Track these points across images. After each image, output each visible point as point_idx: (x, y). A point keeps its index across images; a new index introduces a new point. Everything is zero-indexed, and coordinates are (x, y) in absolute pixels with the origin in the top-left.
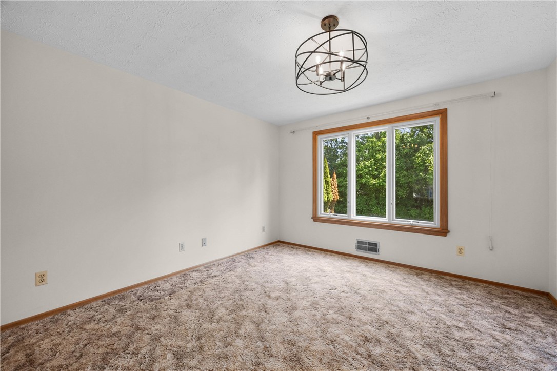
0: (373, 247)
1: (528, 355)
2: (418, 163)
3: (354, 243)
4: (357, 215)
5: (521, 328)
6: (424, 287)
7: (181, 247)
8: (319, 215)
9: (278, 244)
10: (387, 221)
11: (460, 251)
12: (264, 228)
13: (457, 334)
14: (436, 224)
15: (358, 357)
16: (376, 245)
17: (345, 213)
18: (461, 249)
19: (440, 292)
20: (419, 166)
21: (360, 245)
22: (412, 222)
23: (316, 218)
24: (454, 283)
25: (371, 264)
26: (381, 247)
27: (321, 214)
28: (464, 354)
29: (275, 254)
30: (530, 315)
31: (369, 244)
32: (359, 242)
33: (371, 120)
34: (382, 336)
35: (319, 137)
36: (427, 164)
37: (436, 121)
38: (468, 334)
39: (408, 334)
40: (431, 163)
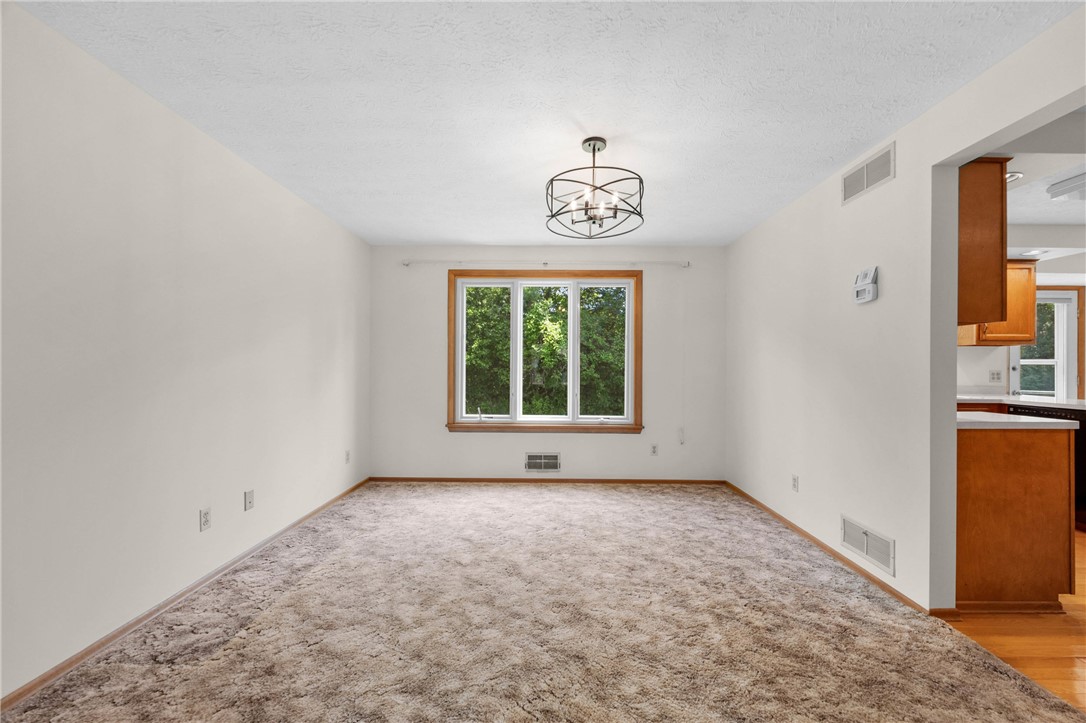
0: (552, 462)
1: (746, 536)
2: (530, 330)
3: (524, 460)
4: (524, 413)
5: (728, 517)
6: (632, 500)
7: (203, 520)
8: (459, 419)
9: (371, 482)
10: (570, 420)
11: (654, 450)
12: (348, 455)
13: (694, 537)
14: (627, 418)
15: (638, 587)
16: (556, 457)
17: (507, 412)
18: (654, 448)
19: (650, 502)
20: (531, 334)
21: (533, 462)
22: (601, 418)
23: (453, 426)
24: (653, 489)
25: (553, 486)
26: (562, 460)
27: (462, 417)
28: (710, 551)
29: (389, 502)
30: (726, 504)
31: (546, 457)
32: (530, 457)
33: (548, 268)
34: (640, 561)
35: (460, 281)
36: (542, 331)
37: (628, 285)
38: (702, 534)
39: (659, 550)
40: (546, 330)
